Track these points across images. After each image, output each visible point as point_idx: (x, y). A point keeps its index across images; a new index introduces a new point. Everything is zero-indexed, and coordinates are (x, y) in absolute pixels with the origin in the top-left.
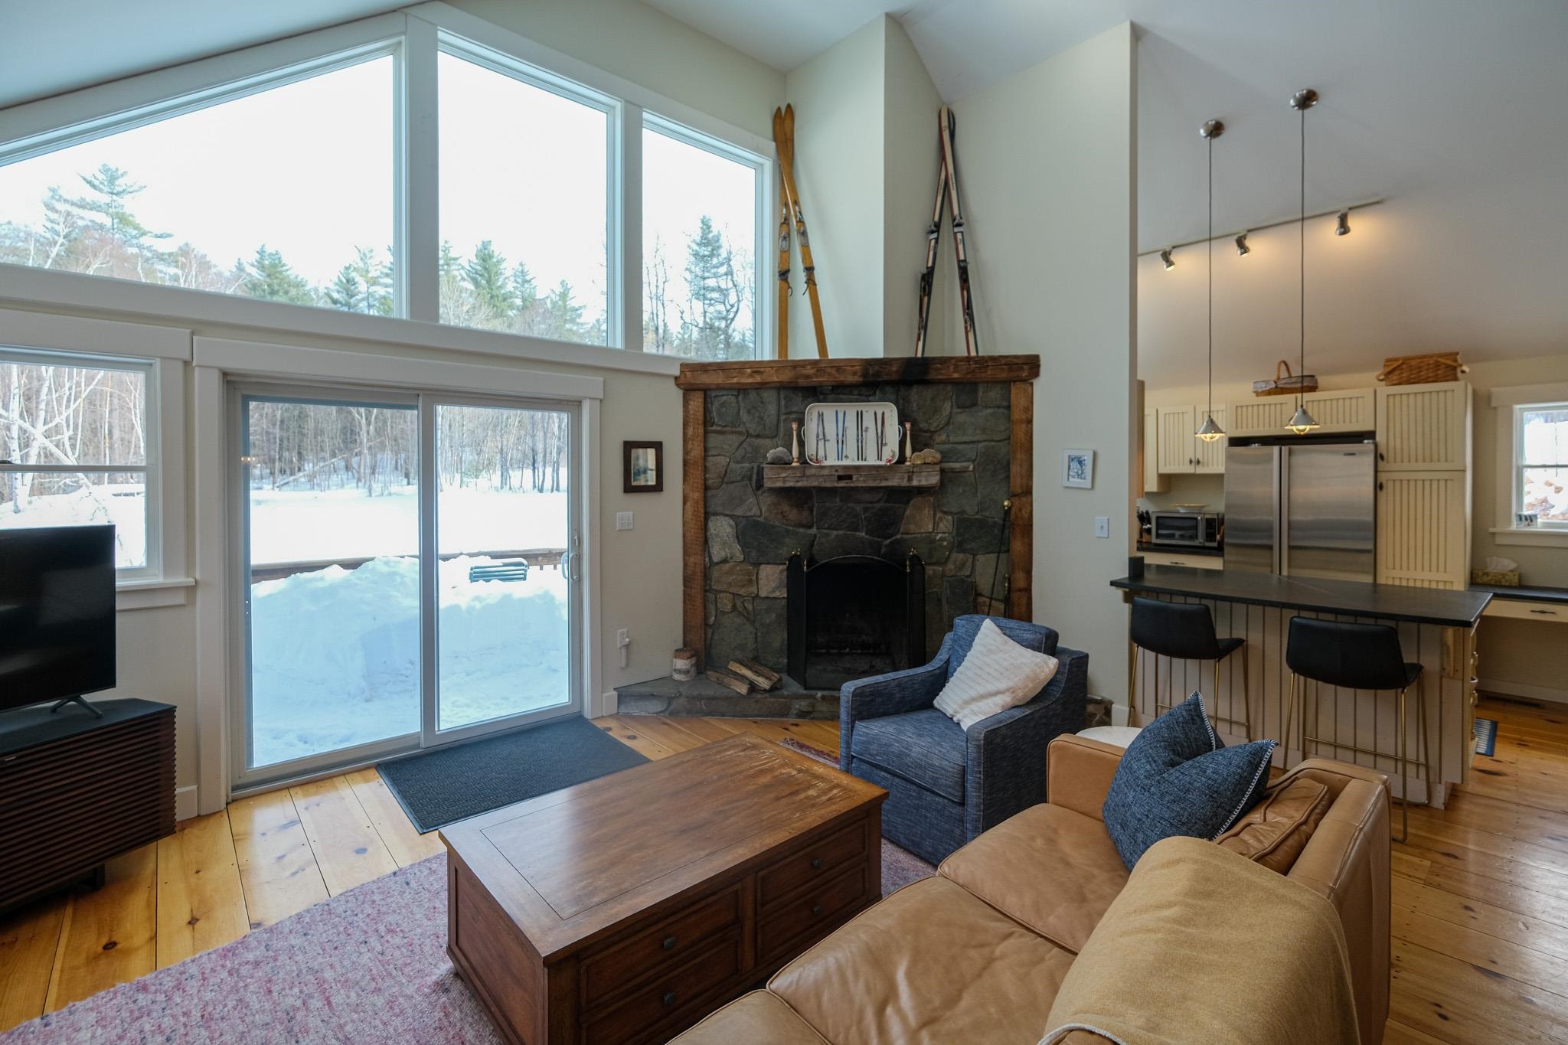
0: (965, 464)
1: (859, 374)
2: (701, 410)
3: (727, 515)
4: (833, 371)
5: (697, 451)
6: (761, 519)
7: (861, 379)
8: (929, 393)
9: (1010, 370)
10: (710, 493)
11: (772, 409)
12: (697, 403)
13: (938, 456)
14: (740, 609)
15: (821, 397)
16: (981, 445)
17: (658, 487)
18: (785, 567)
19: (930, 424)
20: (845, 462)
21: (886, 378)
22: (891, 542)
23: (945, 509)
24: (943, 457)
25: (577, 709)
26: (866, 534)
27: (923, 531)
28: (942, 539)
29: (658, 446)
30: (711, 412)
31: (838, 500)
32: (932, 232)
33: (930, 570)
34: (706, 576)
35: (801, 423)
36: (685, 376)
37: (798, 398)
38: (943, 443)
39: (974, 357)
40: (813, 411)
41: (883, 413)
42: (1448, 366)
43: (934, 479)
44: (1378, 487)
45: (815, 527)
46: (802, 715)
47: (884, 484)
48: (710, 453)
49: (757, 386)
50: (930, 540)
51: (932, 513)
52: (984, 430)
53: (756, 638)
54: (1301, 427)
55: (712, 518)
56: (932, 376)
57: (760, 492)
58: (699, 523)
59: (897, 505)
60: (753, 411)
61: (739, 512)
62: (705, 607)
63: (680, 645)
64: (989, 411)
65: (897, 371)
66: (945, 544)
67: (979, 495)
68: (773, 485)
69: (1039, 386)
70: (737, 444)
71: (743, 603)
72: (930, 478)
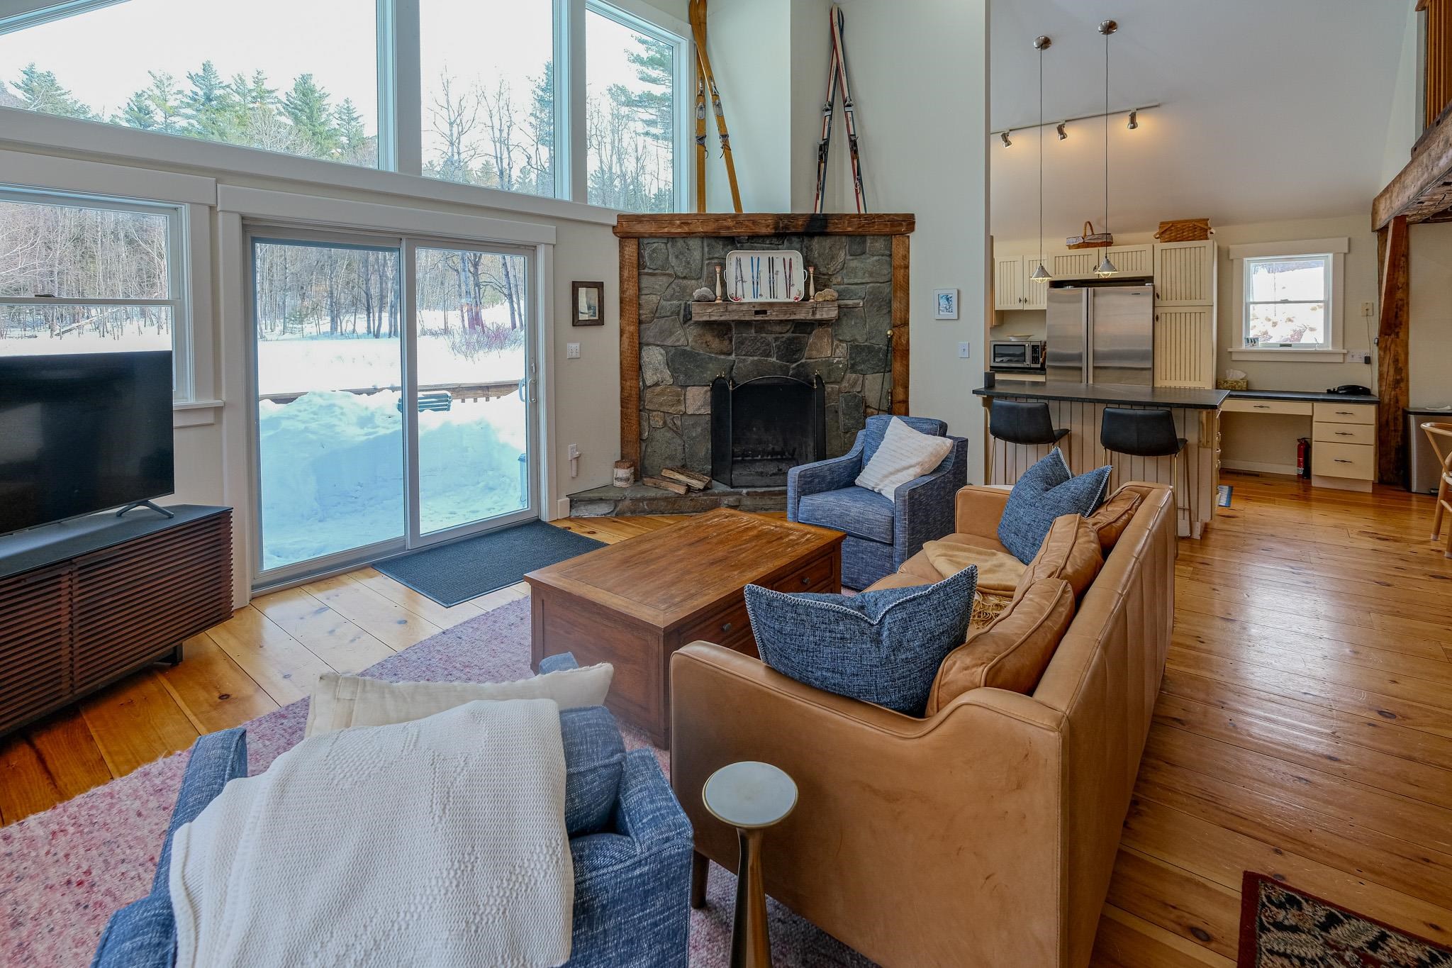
0: (856, 302)
1: (771, 227)
2: (636, 255)
3: (658, 345)
4: (750, 223)
5: (631, 291)
6: (688, 348)
7: (773, 231)
8: (828, 242)
9: (892, 226)
10: (643, 326)
11: (697, 255)
12: (631, 248)
13: (836, 295)
14: (670, 425)
15: (739, 245)
16: (869, 286)
17: (600, 322)
18: (709, 388)
19: (828, 269)
20: (760, 300)
21: (793, 230)
22: (798, 365)
23: (841, 338)
24: (839, 296)
25: (534, 515)
26: (777, 359)
27: (822, 356)
28: (838, 363)
29: (599, 286)
30: (643, 257)
31: (753, 331)
32: (827, 110)
33: (829, 388)
34: (640, 398)
35: (723, 267)
36: (622, 226)
37: (719, 246)
38: (839, 284)
39: (863, 215)
40: (732, 257)
41: (791, 259)
42: (1202, 229)
43: (833, 314)
44: (1156, 318)
45: (734, 354)
46: (731, 508)
47: (793, 317)
48: (643, 292)
49: (685, 235)
50: (828, 364)
51: (830, 341)
52: (871, 274)
53: (684, 449)
54: (1106, 273)
55: (645, 348)
56: (831, 229)
57: (686, 326)
58: (634, 352)
59: (802, 336)
60: (681, 257)
61: (669, 342)
62: (640, 424)
63: (619, 458)
64: (875, 258)
65: (802, 225)
66: (841, 366)
67: (867, 326)
68: (701, 319)
69: (914, 238)
70: (667, 285)
71: (672, 419)
72: (830, 313)
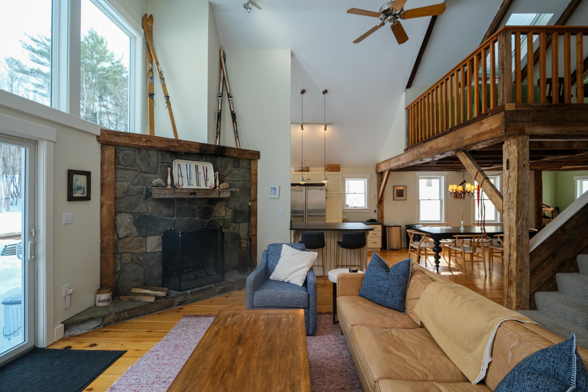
0: (236, 189)
1: (198, 149)
2: (113, 156)
3: (128, 213)
4: (187, 146)
5: (110, 178)
6: (148, 214)
7: (199, 151)
8: (224, 160)
9: (251, 155)
10: (118, 201)
11: (154, 159)
12: (110, 152)
13: (228, 186)
14: (136, 261)
15: (179, 157)
16: (241, 182)
17: (87, 198)
18: (161, 236)
19: (224, 173)
20: (192, 187)
21: (209, 152)
22: (209, 221)
23: (229, 207)
24: (230, 186)
26: (199, 218)
27: (221, 216)
28: (228, 219)
29: (88, 174)
30: (118, 158)
31: (186, 204)
32: (220, 97)
33: (224, 231)
34: (115, 246)
35: (172, 168)
36: (104, 136)
37: (169, 156)
38: (229, 180)
39: (238, 149)
40: (176, 163)
41: (206, 167)
42: (338, 168)
43: (228, 195)
44: (326, 198)
45: (175, 216)
46: (181, 303)
47: (208, 196)
48: (118, 180)
49: (148, 148)
50: (224, 219)
51: (224, 208)
52: (242, 177)
53: (145, 273)
54: (325, 181)
55: (119, 214)
56: (226, 154)
57: (147, 201)
58: (111, 218)
59: (212, 206)
60: (144, 160)
61: (136, 210)
62: (115, 263)
63: (98, 287)
64: (244, 170)
65: (213, 150)
66: (229, 220)
67: (241, 201)
68: (159, 197)
69: (260, 162)
70: (134, 176)
71: (137, 257)
72: (226, 195)
